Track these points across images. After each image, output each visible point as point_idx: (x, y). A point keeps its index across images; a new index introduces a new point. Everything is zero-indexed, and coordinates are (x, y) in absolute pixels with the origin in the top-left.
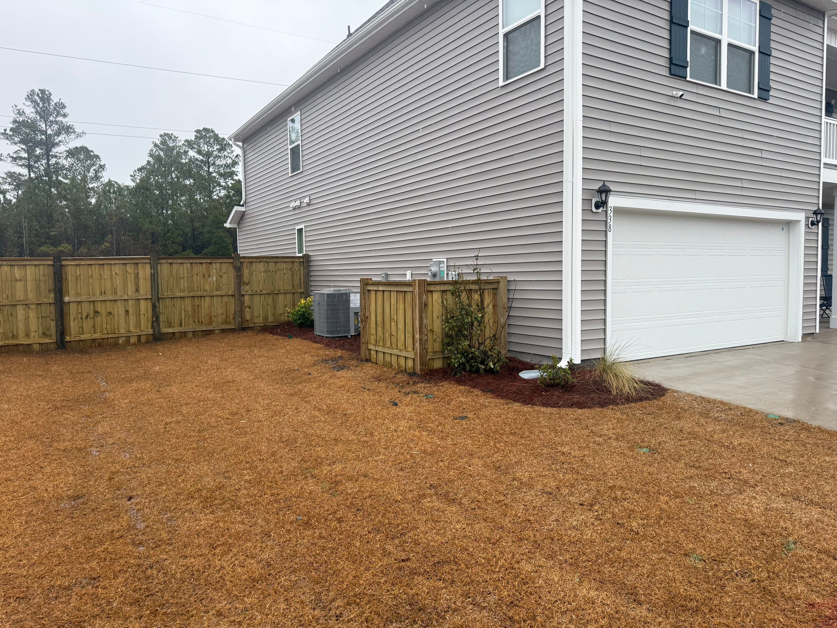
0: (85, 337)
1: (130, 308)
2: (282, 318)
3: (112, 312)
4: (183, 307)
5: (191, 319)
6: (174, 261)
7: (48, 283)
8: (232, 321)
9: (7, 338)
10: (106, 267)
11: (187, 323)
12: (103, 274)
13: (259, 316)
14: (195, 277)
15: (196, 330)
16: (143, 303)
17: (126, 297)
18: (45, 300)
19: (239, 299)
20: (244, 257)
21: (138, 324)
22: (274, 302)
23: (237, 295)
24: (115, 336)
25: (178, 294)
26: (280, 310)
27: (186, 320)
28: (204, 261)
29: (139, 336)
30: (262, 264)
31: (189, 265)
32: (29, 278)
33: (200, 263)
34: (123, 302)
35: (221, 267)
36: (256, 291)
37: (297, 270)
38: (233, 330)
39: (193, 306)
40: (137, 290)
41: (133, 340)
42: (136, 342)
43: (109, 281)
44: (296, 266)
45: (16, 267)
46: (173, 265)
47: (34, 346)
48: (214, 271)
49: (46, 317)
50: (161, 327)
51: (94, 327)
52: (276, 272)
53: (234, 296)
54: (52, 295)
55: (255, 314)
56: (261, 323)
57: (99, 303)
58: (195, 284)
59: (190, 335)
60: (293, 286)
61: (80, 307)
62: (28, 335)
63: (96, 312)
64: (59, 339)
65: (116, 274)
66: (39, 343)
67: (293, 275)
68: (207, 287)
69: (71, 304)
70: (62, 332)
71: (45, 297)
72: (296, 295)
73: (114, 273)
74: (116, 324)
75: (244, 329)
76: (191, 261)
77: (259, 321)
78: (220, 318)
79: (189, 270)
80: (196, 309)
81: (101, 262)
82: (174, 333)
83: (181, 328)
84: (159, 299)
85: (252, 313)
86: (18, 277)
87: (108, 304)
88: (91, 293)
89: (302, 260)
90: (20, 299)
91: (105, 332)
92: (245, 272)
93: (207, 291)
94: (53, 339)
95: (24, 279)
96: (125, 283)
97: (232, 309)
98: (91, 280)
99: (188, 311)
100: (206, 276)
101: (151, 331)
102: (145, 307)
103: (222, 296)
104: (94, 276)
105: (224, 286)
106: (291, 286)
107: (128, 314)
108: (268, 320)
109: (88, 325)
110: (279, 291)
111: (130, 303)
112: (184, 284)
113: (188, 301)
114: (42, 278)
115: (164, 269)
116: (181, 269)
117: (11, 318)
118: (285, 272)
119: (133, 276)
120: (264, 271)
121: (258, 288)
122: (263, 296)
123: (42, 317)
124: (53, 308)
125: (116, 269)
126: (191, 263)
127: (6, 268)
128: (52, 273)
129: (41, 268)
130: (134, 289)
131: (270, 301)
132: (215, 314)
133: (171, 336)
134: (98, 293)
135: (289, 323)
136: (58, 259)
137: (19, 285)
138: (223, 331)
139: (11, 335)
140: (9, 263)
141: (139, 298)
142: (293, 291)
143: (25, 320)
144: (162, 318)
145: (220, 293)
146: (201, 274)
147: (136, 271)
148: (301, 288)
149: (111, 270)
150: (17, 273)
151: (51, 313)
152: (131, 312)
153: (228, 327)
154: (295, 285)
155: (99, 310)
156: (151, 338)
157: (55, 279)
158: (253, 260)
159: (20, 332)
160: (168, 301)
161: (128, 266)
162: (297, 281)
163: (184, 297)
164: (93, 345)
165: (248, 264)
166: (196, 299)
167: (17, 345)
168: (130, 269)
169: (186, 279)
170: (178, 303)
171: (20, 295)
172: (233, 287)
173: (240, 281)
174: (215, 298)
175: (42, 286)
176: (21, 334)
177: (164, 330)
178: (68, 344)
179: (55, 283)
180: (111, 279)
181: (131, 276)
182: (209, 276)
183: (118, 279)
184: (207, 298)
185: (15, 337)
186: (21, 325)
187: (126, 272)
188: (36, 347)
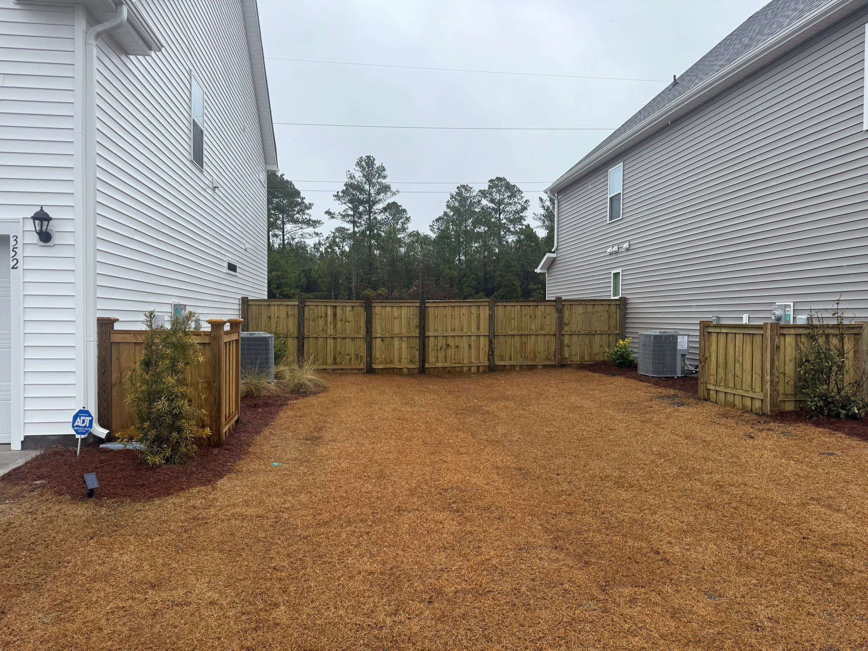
0: (439, 365)
1: (472, 343)
2: (598, 357)
3: (459, 345)
4: (513, 343)
5: (519, 354)
6: (508, 304)
7: (415, 321)
8: (553, 358)
9: (387, 363)
10: (456, 308)
11: (515, 357)
12: (453, 314)
13: (577, 355)
14: (524, 317)
15: (523, 364)
16: (482, 339)
17: (469, 334)
18: (413, 334)
19: (559, 338)
20: (565, 300)
21: (478, 357)
22: (591, 342)
23: (557, 334)
24: (461, 365)
25: (509, 333)
26: (596, 349)
27: (515, 355)
28: (532, 304)
29: (478, 367)
30: (581, 306)
31: (519, 307)
32: (403, 316)
33: (528, 306)
34: (467, 337)
35: (545, 309)
36: (575, 331)
37: (613, 312)
38: (553, 366)
39: (521, 343)
40: (478, 328)
41: (473, 370)
42: (476, 371)
43: (458, 320)
44: (613, 308)
45: (395, 308)
46: (507, 307)
48: (539, 312)
49: (413, 347)
50: (495, 360)
51: (445, 357)
52: (593, 314)
53: (555, 335)
54: (418, 330)
55: (573, 353)
56: (578, 361)
57: (450, 338)
58: (524, 324)
59: (518, 369)
60: (609, 328)
61: (436, 340)
62: (400, 361)
63: (448, 345)
64: (421, 365)
66: (408, 368)
67: (609, 317)
68: (533, 327)
69: (430, 338)
70: (423, 360)
71: (413, 332)
72: (611, 336)
73: (462, 314)
75: (563, 366)
76: (521, 304)
77: (576, 359)
78: (542, 355)
80: (523, 346)
81: (453, 304)
82: (505, 366)
83: (511, 362)
84: (494, 336)
85: (571, 351)
86: (396, 315)
87: (456, 338)
88: (445, 330)
89: (619, 303)
90: (397, 333)
91: (453, 362)
92: (565, 313)
93: (532, 330)
94: (416, 365)
95: (400, 318)
96: (469, 322)
97: (553, 347)
98: (445, 319)
99: (517, 347)
100: (533, 317)
101: (487, 363)
102: (484, 342)
103: (545, 335)
104: (447, 316)
105: (547, 327)
106: (607, 327)
107: (470, 348)
108: (584, 358)
109: (441, 355)
110: (596, 332)
111: (473, 338)
112: (514, 323)
113: (517, 339)
114: (412, 317)
115: (500, 310)
116: (513, 310)
117: (390, 347)
118: (602, 314)
119: (475, 316)
120: (583, 313)
121: (576, 328)
122: (581, 336)
123: (410, 347)
124: (418, 340)
125: (464, 310)
126: (521, 306)
127: (388, 307)
128: (418, 313)
129: (412, 308)
130: (476, 327)
131: (587, 341)
132: (539, 351)
133: (502, 368)
134: (449, 330)
135: (604, 363)
136: (423, 302)
137: (396, 322)
138: (545, 366)
139: (389, 360)
140: (391, 305)
141: (479, 334)
142: (609, 332)
143: (399, 349)
144: (496, 352)
145: (543, 332)
146: (529, 316)
147: (478, 312)
148: (616, 329)
149: (460, 311)
150: (396, 312)
151: (416, 344)
152: (473, 347)
153: (549, 363)
154: (611, 327)
155: (450, 344)
156: (487, 369)
157: (420, 318)
158: (573, 303)
159: (396, 359)
160: (501, 338)
161: (473, 308)
162: (613, 323)
163: (514, 335)
164: (445, 372)
165: (569, 306)
166: (524, 337)
167: (393, 368)
168: (474, 310)
169: (516, 319)
170: (509, 339)
171: (397, 330)
172: (555, 327)
173: (561, 322)
174: (539, 336)
175: (411, 323)
176: (396, 360)
177: (498, 363)
178: (427, 370)
179: (420, 321)
180: (460, 318)
181: (474, 316)
182: (535, 317)
183: (465, 318)
184: (533, 338)
185: (392, 362)
186: (396, 353)
187: (471, 312)
188: (405, 371)
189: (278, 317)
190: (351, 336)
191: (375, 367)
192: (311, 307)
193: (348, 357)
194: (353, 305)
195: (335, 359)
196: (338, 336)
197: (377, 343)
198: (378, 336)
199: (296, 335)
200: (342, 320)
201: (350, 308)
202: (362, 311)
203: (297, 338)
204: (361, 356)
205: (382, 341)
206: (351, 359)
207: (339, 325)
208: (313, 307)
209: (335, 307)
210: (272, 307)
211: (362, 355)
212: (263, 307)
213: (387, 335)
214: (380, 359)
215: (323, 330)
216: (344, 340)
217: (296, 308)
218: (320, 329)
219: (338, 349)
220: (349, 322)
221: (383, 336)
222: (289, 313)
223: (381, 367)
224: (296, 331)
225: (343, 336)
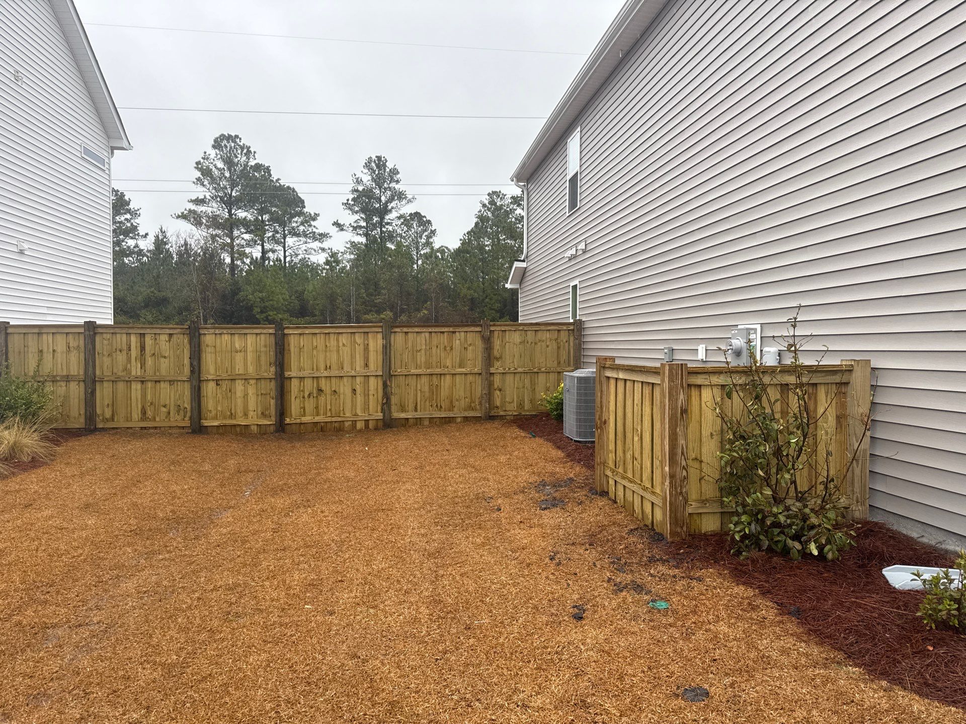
0: (307, 419)
1: (358, 386)
3: (337, 390)
4: (419, 388)
5: (427, 402)
6: (410, 330)
7: (268, 355)
8: (478, 407)
9: (225, 418)
10: (332, 336)
11: (423, 407)
12: (328, 345)
13: (513, 401)
14: (434, 349)
15: (434, 416)
16: (372, 381)
17: (353, 373)
18: (266, 374)
19: (487, 379)
21: (366, 407)
22: (533, 384)
23: (484, 373)
24: (340, 419)
25: (413, 371)
26: (540, 395)
27: (422, 403)
28: (446, 329)
29: (367, 421)
30: (519, 333)
31: (427, 335)
32: (250, 348)
33: (441, 332)
34: (350, 378)
35: (466, 337)
36: (509, 369)
37: (565, 341)
38: (478, 419)
39: (431, 386)
40: (366, 365)
41: (360, 425)
42: (364, 428)
43: (335, 353)
44: (564, 336)
45: (236, 336)
46: (409, 334)
47: (252, 427)
48: (458, 342)
49: (266, 394)
50: (393, 411)
51: (317, 408)
52: (536, 343)
53: (480, 374)
54: (273, 369)
55: (507, 400)
56: (515, 411)
57: (323, 380)
58: (434, 358)
59: (426, 423)
60: (559, 363)
61: (302, 384)
62: (246, 415)
63: (320, 391)
64: (278, 421)
65: (344, 345)
66: (257, 425)
67: (559, 348)
68: (449, 363)
69: (293, 380)
70: (282, 412)
71: (266, 371)
73: (341, 344)
74: (342, 405)
75: (492, 418)
76: (430, 330)
77: (512, 409)
78: (463, 402)
79: (428, 341)
80: (434, 390)
81: (327, 331)
82: (407, 419)
83: (416, 413)
84: (391, 376)
85: (503, 397)
86: (237, 346)
87: (333, 380)
88: (315, 367)
89: (572, 328)
90: (240, 373)
91: (329, 414)
92: (496, 343)
93: (448, 367)
94: (271, 421)
95: (244, 350)
96: (353, 357)
97: (479, 390)
98: (315, 352)
99: (424, 392)
100: (448, 348)
101: (380, 415)
102: (375, 385)
103: (466, 374)
104: (318, 348)
105: (469, 362)
106: (556, 362)
107: (355, 394)
108: (523, 407)
109: (310, 405)
110: (540, 369)
111: (358, 380)
112: (421, 358)
113: (424, 380)
114: (263, 349)
115: (398, 339)
116: (418, 339)
117: (229, 394)
118: (548, 344)
119: (362, 347)
120: (521, 343)
121: (511, 364)
122: (518, 376)
123: (262, 394)
124: (273, 383)
125: (344, 339)
126: (430, 332)
127: (226, 335)
128: (273, 343)
129: (262, 336)
130: (362, 363)
131: (527, 382)
132: (457, 397)
133: (403, 422)
134: (322, 367)
135: (548, 413)
136: (280, 328)
137: (239, 357)
138: (466, 419)
139: (229, 413)
140: (230, 331)
141: (368, 374)
142: (558, 369)
143: (244, 397)
144: (394, 400)
145: (463, 370)
146: (442, 346)
147: (366, 342)
148: (569, 365)
149: (338, 340)
150: (238, 342)
151: (271, 390)
152: (358, 391)
153: (472, 414)
154: (562, 362)
155: (323, 388)
156: (380, 424)
157: (276, 351)
158: (507, 328)
159: (239, 411)
160: (402, 379)
161: (357, 336)
162: (564, 357)
163: (420, 375)
164: (315, 430)
165: (501, 333)
166: (434, 377)
167: (235, 426)
168: (359, 339)
169: (423, 352)
170: (412, 381)
171: (239, 369)
172: (480, 363)
173: (489, 355)
174: (457, 376)
175: (263, 358)
176: (240, 413)
177: (396, 415)
178: (288, 427)
179: (276, 356)
180: (338, 351)
181: (359, 349)
182: (452, 349)
183: (346, 351)
184: (448, 377)
185: (232, 416)
186: (240, 402)
187: (355, 342)
188: (254, 429)
189: (54, 351)
190: (168, 378)
191: (206, 424)
192: (105, 336)
193: (164, 410)
194: (171, 332)
195: (144, 412)
196: (147, 378)
197: (209, 389)
198: (210, 377)
199: (82, 377)
200: (154, 354)
201: (166, 337)
202: (186, 341)
203: (84, 381)
204: (186, 408)
205: (217, 384)
206: (169, 413)
207: (150, 362)
208: (108, 336)
209: (143, 335)
210: (45, 336)
211: (186, 406)
212: (30, 336)
213: (224, 376)
214: (214, 413)
215: (125, 369)
216: (158, 384)
217: (82, 337)
218: (121, 368)
219: (149, 397)
220: (165, 357)
221: (218, 378)
222: (71, 345)
223: (216, 423)
224: (82, 372)
225: (156, 378)
